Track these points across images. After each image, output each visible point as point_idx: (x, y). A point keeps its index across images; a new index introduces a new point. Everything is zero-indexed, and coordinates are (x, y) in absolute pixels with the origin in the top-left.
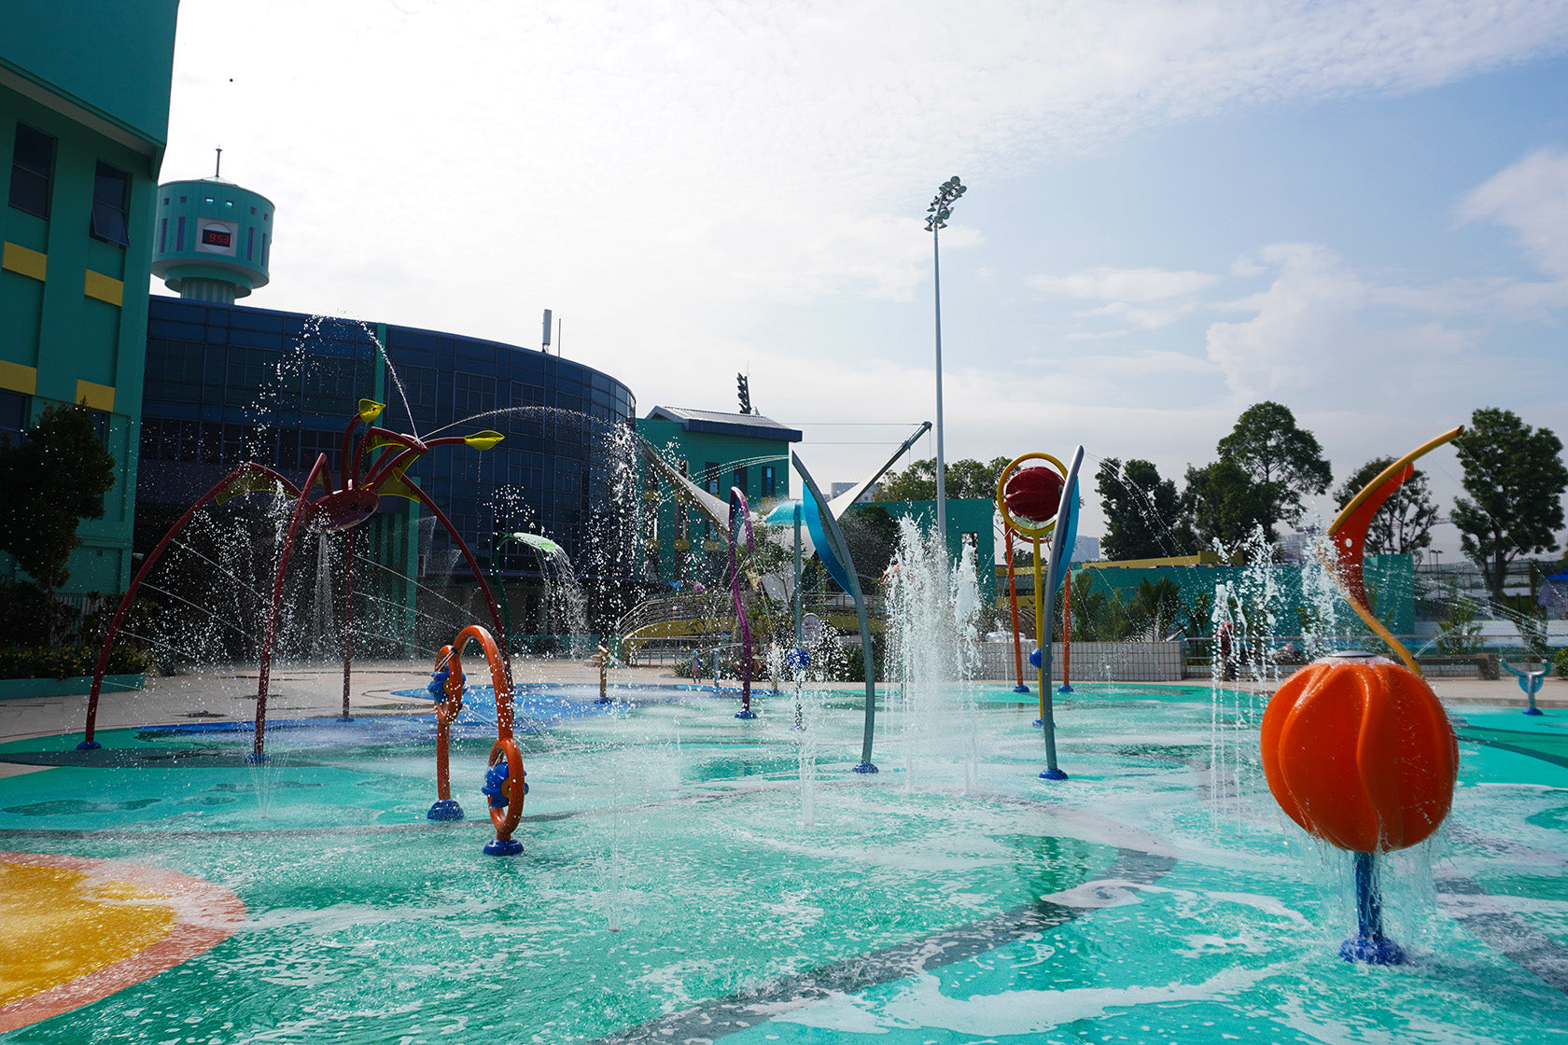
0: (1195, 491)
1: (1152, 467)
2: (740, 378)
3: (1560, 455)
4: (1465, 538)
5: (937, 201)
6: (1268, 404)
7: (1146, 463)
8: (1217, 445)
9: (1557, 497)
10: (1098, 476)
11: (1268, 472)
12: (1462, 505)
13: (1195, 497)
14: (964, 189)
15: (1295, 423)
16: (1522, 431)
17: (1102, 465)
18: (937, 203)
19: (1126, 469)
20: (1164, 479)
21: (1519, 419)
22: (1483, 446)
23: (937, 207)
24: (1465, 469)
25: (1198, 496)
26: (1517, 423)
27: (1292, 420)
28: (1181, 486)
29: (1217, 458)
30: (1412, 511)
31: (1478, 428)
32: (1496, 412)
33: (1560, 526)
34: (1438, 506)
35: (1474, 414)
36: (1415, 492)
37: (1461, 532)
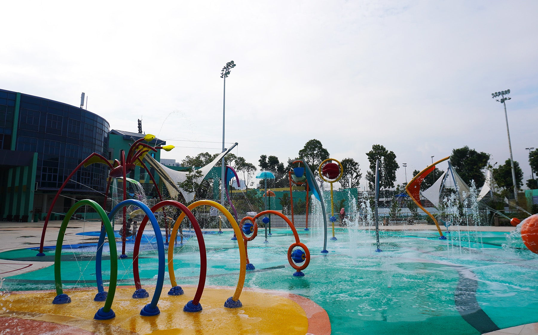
0: (290, 166)
1: (277, 158)
2: (139, 121)
3: (396, 159)
4: (370, 183)
5: (225, 68)
6: (314, 140)
7: (275, 157)
8: (299, 152)
9: (395, 172)
10: (259, 161)
11: (314, 161)
12: (369, 173)
13: (290, 168)
14: (235, 65)
15: (322, 146)
16: (386, 152)
17: (261, 157)
18: (224, 69)
19: (269, 158)
20: (280, 162)
21: (385, 148)
22: (375, 156)
23: (225, 70)
24: (370, 163)
25: (291, 168)
26: (384, 149)
27: (321, 145)
28: (286, 165)
29: (298, 156)
30: (355, 174)
31: (374, 150)
32: (379, 146)
33: (394, 180)
34: (362, 173)
35: (373, 146)
36: (356, 169)
37: (368, 181)
